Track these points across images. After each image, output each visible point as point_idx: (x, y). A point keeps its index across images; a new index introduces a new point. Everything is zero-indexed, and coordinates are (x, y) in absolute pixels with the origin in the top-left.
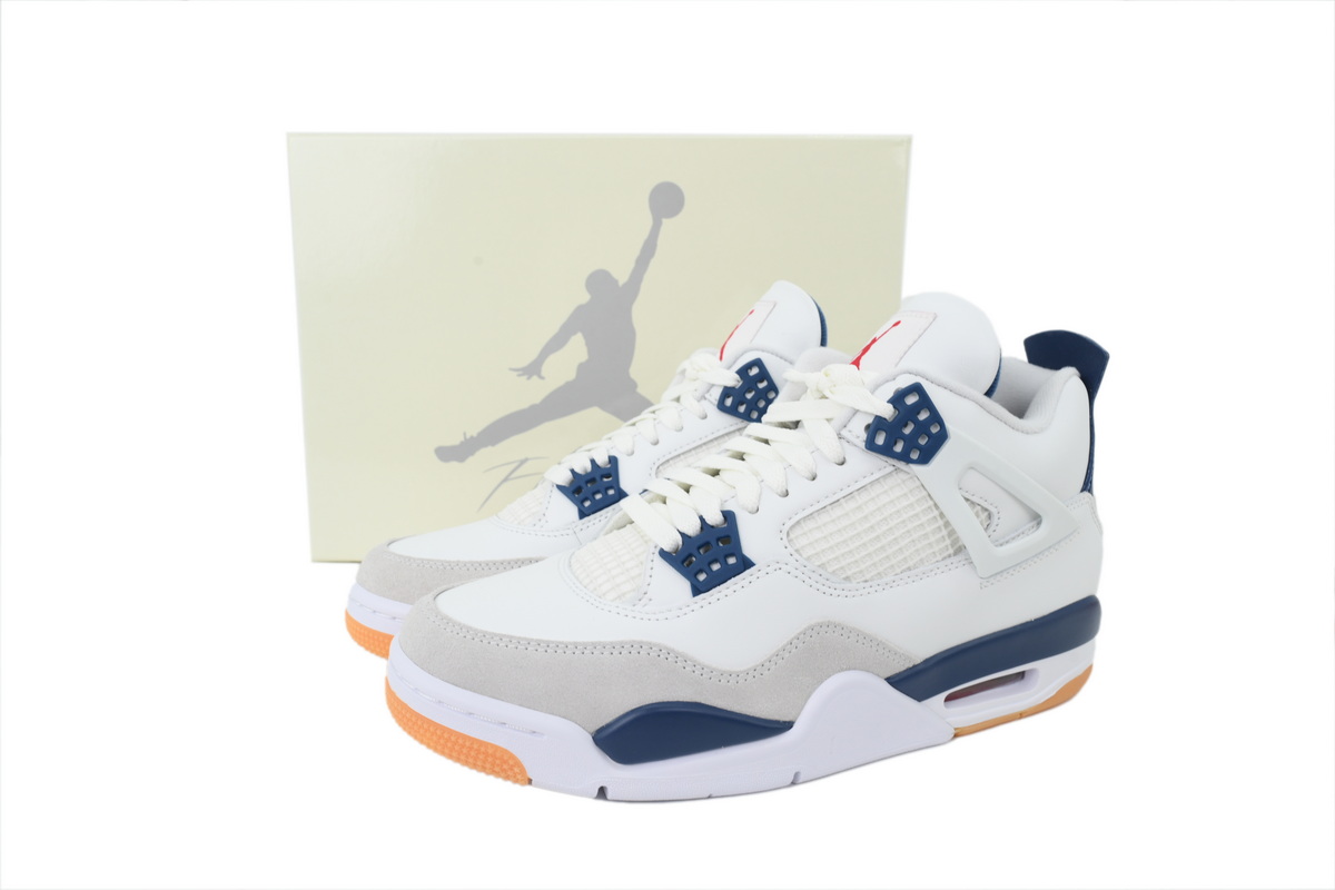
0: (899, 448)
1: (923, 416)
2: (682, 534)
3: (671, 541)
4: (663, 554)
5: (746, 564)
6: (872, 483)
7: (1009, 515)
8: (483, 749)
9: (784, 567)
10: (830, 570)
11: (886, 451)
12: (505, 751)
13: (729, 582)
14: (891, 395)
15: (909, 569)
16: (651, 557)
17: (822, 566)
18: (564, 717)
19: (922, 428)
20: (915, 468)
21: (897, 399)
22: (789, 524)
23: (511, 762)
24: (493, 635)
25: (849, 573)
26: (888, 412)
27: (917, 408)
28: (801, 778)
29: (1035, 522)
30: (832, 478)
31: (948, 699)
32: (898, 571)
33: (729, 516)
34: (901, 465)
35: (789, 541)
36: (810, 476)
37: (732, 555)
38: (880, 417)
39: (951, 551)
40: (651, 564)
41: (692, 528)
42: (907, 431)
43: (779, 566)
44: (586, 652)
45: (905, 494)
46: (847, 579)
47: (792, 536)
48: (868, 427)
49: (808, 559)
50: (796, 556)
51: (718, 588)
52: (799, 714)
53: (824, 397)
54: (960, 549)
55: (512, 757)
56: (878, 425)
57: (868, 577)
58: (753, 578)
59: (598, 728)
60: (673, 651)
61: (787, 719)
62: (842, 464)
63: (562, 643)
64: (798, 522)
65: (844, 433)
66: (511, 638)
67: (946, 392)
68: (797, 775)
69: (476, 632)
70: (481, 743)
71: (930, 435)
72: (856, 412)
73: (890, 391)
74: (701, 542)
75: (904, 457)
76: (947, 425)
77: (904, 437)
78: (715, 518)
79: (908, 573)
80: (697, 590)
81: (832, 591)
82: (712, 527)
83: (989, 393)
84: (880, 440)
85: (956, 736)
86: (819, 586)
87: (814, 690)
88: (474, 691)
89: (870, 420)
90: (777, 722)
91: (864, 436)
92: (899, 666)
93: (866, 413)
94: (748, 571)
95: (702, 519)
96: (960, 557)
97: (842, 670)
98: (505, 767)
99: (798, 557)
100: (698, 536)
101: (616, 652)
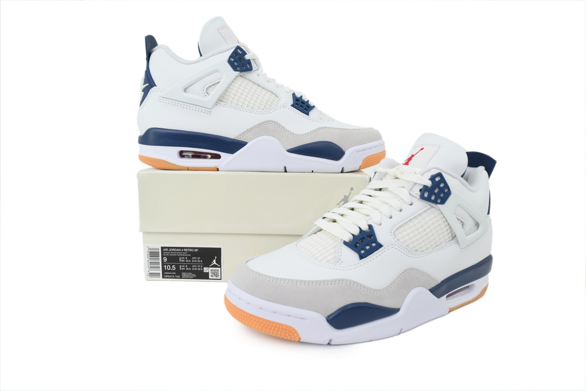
0: (433, 198)
1: (442, 185)
2: (353, 235)
3: (348, 238)
4: (345, 243)
5: (379, 246)
6: (423, 212)
7: (470, 224)
8: (281, 327)
9: (394, 246)
10: (410, 247)
11: (428, 199)
12: (290, 327)
13: (374, 253)
14: (429, 177)
15: (437, 246)
16: (340, 244)
17: (407, 246)
18: (315, 311)
19: (441, 190)
20: (440, 206)
21: (432, 178)
22: (394, 229)
23: (293, 332)
24: (281, 279)
25: (417, 248)
26: (429, 184)
27: (440, 182)
28: (403, 331)
29: (476, 227)
30: (408, 210)
31: (447, 297)
32: (433, 247)
33: (370, 227)
34: (433, 205)
35: (395, 236)
36: (400, 210)
37: (374, 242)
38: (426, 186)
39: (451, 238)
40: (340, 248)
41: (356, 232)
42: (436, 191)
43: (392, 246)
44: (321, 284)
45: (435, 217)
46: (416, 250)
47: (395, 234)
48: (421, 190)
49: (402, 243)
50: (398, 242)
51: (370, 256)
52: (401, 306)
53: (397, 178)
54: (454, 237)
55: (294, 329)
56: (424, 189)
57: (423, 249)
58: (383, 251)
59: (328, 315)
60: (356, 282)
61: (397, 308)
62: (411, 205)
63: (311, 281)
64: (397, 229)
65: (411, 192)
66: (289, 280)
67: (449, 176)
68: (401, 330)
69: (274, 278)
70: (280, 324)
71: (444, 193)
72: (416, 184)
73: (429, 175)
74: (360, 238)
75: (435, 202)
76: (451, 189)
77: (435, 194)
78: (365, 228)
79: (436, 248)
80: (362, 257)
81: (412, 255)
82: (364, 231)
83: (462, 176)
84: (426, 195)
85: (450, 311)
87: (407, 295)
88: (276, 303)
89: (421, 187)
90: (394, 309)
91: (419, 193)
92: (434, 284)
93: (420, 184)
94: (381, 249)
95: (359, 228)
96: (454, 240)
97: (416, 287)
98: (291, 334)
99: (399, 242)
100: (358, 235)
101: (333, 284)
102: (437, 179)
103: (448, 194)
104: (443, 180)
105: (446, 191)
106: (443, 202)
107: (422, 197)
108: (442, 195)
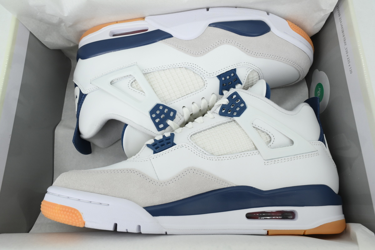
62: (184, 107)
86: (197, 67)
102: (161, 126)
103: (152, 112)
104: (157, 125)
105: (154, 116)
106: (158, 106)
107: (175, 112)
108: (158, 112)
